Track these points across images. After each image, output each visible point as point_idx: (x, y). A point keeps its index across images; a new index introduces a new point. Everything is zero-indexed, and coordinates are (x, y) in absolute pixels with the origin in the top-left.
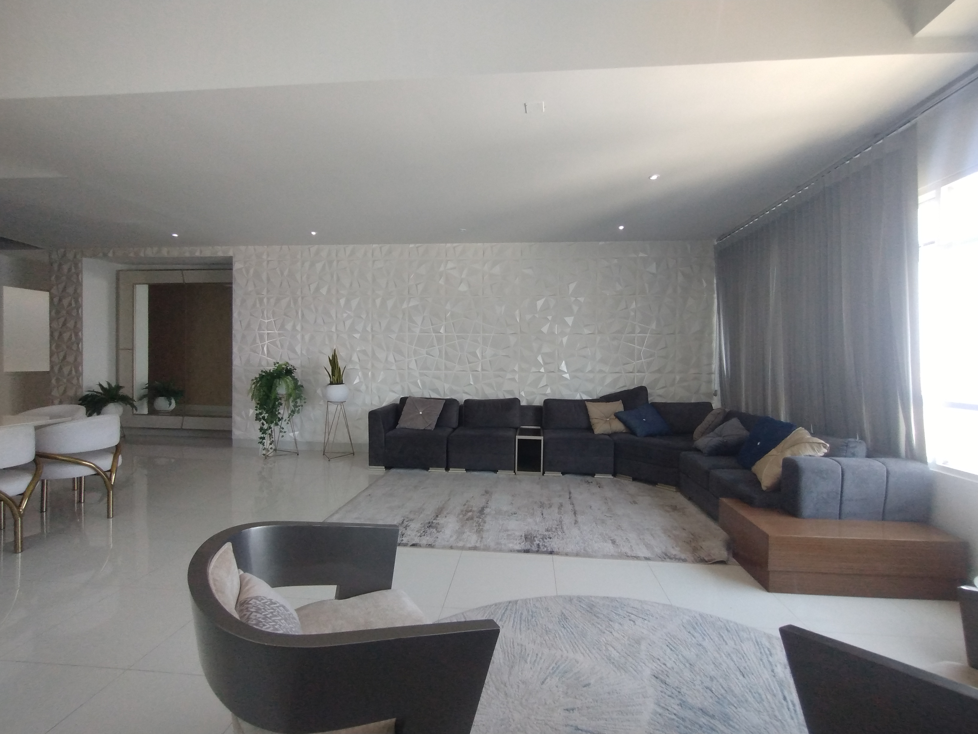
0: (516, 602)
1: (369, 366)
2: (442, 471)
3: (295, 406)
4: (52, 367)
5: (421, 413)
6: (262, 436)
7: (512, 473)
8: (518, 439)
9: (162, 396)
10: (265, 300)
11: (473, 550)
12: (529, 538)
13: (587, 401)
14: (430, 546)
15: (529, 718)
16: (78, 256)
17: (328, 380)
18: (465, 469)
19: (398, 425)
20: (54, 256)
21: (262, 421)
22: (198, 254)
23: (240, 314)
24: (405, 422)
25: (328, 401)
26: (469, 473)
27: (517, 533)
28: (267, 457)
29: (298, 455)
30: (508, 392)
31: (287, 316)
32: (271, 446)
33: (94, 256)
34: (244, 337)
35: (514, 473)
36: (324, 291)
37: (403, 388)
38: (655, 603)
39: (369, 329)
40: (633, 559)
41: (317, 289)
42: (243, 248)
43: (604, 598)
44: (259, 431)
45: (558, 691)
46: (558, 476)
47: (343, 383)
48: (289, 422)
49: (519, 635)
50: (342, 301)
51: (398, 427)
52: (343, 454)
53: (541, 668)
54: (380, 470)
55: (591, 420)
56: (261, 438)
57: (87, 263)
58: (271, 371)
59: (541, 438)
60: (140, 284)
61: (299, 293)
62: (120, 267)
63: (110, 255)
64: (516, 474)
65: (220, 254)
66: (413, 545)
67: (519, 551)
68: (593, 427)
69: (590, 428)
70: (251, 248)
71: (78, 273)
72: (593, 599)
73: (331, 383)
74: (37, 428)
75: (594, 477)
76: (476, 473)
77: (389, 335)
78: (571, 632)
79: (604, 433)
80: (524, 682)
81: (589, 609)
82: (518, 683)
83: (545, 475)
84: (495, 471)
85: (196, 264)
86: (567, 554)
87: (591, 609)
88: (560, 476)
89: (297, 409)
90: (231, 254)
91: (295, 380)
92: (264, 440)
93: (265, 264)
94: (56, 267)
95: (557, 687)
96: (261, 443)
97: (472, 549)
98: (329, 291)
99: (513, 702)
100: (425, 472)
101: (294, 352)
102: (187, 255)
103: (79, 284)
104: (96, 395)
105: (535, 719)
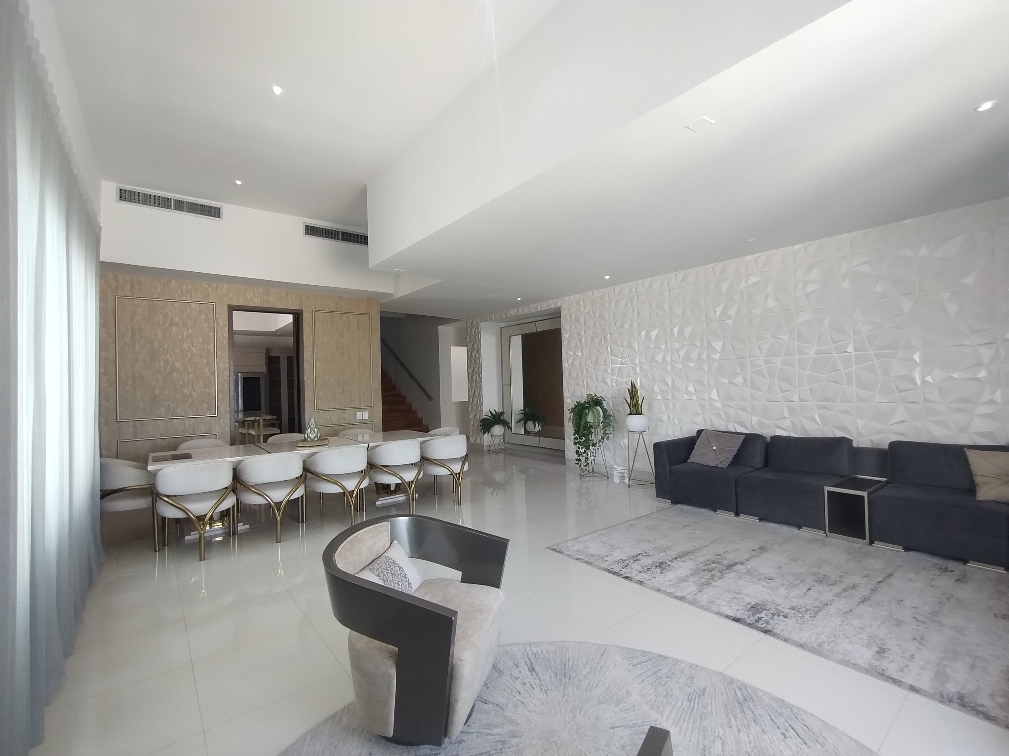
0: (667, 658)
1: (670, 397)
2: (730, 516)
3: (605, 434)
4: (469, 399)
5: (715, 448)
6: (578, 458)
7: (822, 533)
8: (828, 491)
9: (530, 420)
10: (583, 340)
11: (679, 599)
12: (755, 608)
13: (968, 449)
14: (641, 583)
15: (572, 742)
16: (478, 323)
17: (628, 411)
18: (758, 518)
19: (689, 460)
20: (468, 325)
21: (578, 445)
22: (539, 309)
23: (567, 353)
24: (697, 457)
25: (629, 431)
26: (763, 523)
27: (748, 600)
28: (582, 477)
29: (608, 478)
30: (840, 428)
31: (600, 352)
32: (586, 468)
33: (485, 321)
34: (570, 373)
35: (825, 535)
36: (627, 326)
37: (705, 419)
38: (846, 735)
39: (668, 359)
40: (887, 680)
41: (622, 326)
42: (567, 298)
43: (777, 700)
44: (575, 453)
45: (619, 741)
46: (898, 551)
47: (643, 413)
48: (599, 448)
49: (637, 684)
50: (643, 334)
51: (689, 461)
52: (644, 483)
53: (624, 718)
54: (667, 503)
55: (974, 477)
56: (577, 460)
57: (483, 325)
58: (582, 403)
59: (864, 494)
60: (513, 336)
61: (607, 330)
62: (503, 325)
63: (493, 318)
64: (828, 535)
65: (553, 306)
66: (626, 578)
67: (728, 617)
68: (978, 489)
69: (972, 489)
70: (572, 296)
71: (479, 333)
72: (760, 694)
73: (631, 414)
74: (422, 443)
75: (966, 565)
76: (772, 525)
77: (688, 364)
78: (693, 707)
79: (998, 500)
80: (597, 718)
81: (741, 699)
82: (593, 716)
83: (874, 546)
84: (799, 527)
85: (545, 315)
86: (786, 640)
87: (745, 699)
88: (900, 551)
89: (606, 436)
90: (559, 305)
91: (605, 411)
92: (580, 462)
93: (582, 309)
94: (469, 330)
95: (621, 738)
96: (578, 464)
97: (677, 598)
98: (631, 326)
99: (573, 725)
100: (712, 513)
101: (606, 383)
102: (533, 310)
103: (479, 341)
104: (489, 419)
105: (576, 746)
